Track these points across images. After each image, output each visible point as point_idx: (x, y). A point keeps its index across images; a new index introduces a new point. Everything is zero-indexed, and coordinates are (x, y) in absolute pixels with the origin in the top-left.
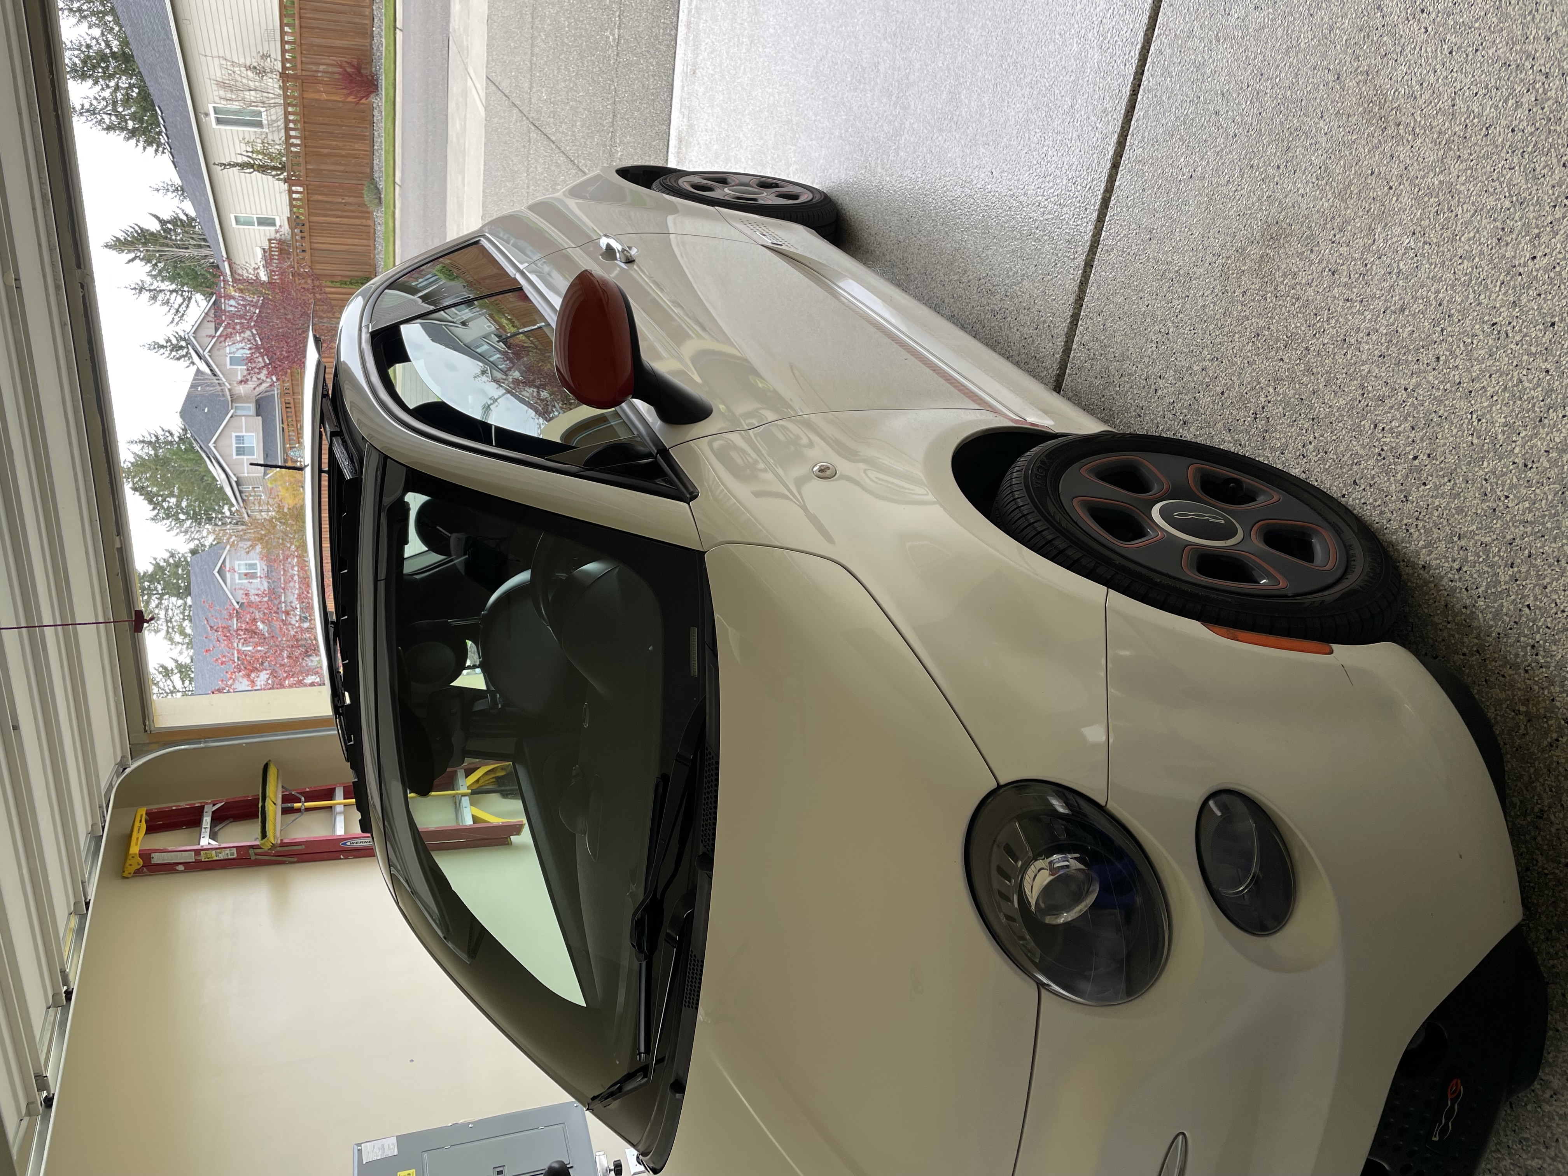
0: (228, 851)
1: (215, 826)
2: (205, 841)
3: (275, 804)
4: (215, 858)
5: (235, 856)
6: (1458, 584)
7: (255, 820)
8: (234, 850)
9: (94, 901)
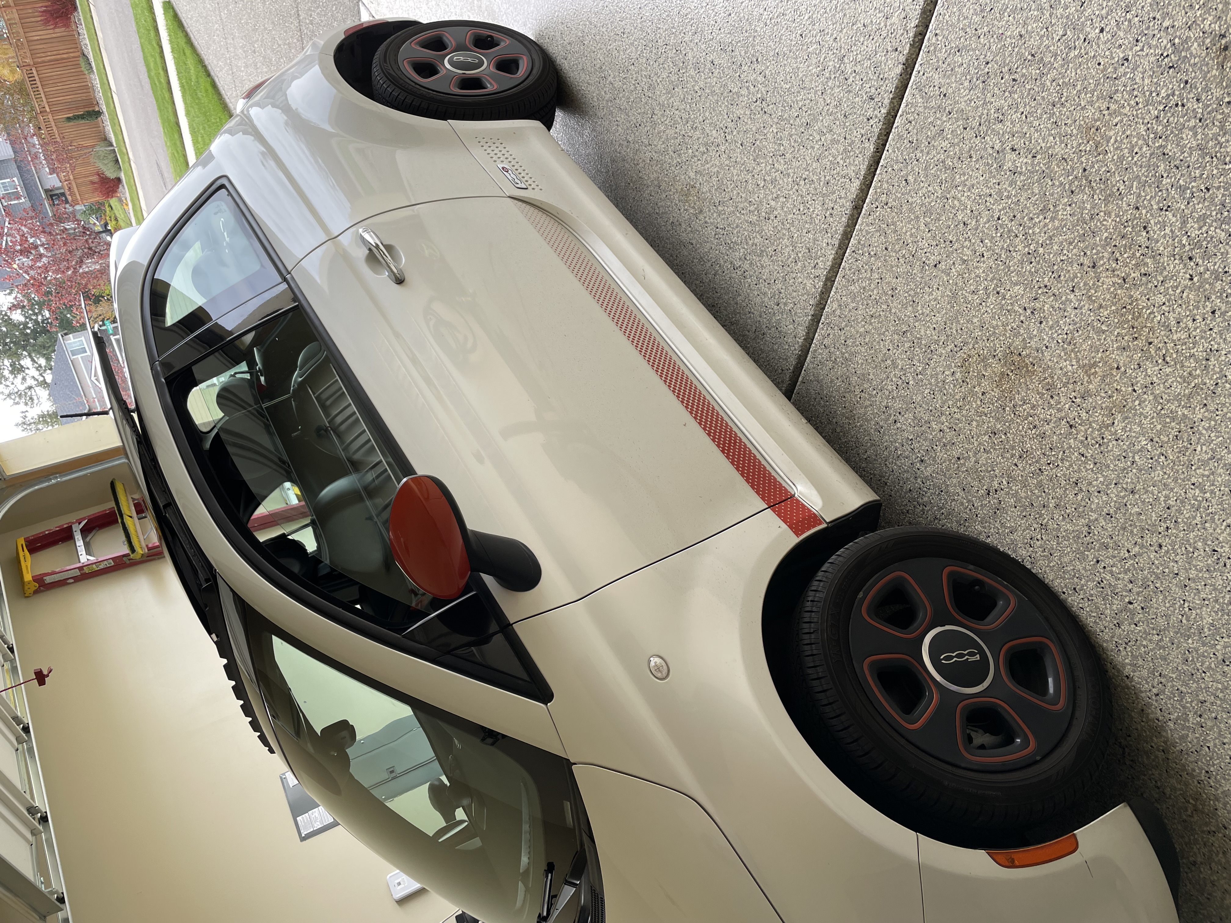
0: (106, 562)
1: (86, 537)
2: (84, 558)
3: (131, 517)
4: (97, 569)
5: (113, 564)
6: (1154, 703)
7: (117, 525)
8: (111, 561)
9: (16, 644)
